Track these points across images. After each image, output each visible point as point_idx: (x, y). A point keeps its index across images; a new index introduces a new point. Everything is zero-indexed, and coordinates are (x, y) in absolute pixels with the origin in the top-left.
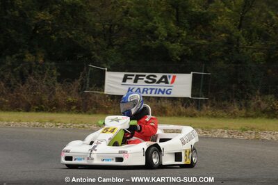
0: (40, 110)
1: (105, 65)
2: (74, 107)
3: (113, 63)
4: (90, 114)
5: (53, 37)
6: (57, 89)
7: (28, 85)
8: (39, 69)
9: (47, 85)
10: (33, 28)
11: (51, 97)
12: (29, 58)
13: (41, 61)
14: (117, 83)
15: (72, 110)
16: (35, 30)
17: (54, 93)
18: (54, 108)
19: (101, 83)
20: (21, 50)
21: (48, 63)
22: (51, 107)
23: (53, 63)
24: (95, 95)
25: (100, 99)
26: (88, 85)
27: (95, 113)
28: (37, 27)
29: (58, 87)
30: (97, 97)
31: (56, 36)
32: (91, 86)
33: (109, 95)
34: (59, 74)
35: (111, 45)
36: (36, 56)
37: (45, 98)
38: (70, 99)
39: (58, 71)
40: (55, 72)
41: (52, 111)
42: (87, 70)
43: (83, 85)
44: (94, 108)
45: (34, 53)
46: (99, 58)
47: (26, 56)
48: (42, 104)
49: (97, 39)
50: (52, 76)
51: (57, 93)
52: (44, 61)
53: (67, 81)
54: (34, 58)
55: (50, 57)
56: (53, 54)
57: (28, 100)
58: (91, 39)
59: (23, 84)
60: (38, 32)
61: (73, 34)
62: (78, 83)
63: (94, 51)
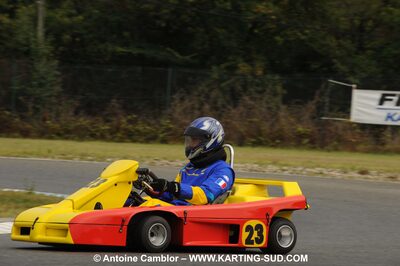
0: (258, 143)
1: (351, 79)
2: (306, 141)
3: (364, 75)
4: (329, 151)
5: (278, 38)
6: (282, 114)
7: (242, 108)
8: (258, 85)
9: (269, 108)
10: (250, 26)
11: (272, 125)
12: (244, 68)
13: (260, 72)
14: (370, 107)
15: (304, 145)
16: (252, 29)
17: (277, 120)
18: (278, 141)
19: (345, 106)
20: (230, 58)
21: (269, 76)
22: (273, 140)
23: (277, 77)
24: (337, 123)
25: (344, 129)
26: (327, 108)
27: (336, 149)
28: (255, 24)
29: (283, 111)
30: (340, 125)
31: (282, 37)
32: (331, 110)
33: (358, 124)
34: (285, 92)
35: (361, 49)
36: (252, 65)
37: (266, 127)
38: (300, 129)
39: (284, 87)
40: (279, 89)
41: (275, 146)
42: (326, 87)
43: (320, 108)
44: (335, 143)
45: (250, 61)
46: (343, 68)
47: (239, 65)
48: (261, 135)
49: (341, 41)
50: (275, 94)
51: (283, 120)
52: (265, 73)
53: (297, 103)
54: (250, 68)
55: (272, 68)
56: (277, 62)
57: (242, 130)
58: (332, 41)
59: (235, 106)
60: (256, 31)
61: (306, 34)
62: (312, 105)
63: (335, 58)
